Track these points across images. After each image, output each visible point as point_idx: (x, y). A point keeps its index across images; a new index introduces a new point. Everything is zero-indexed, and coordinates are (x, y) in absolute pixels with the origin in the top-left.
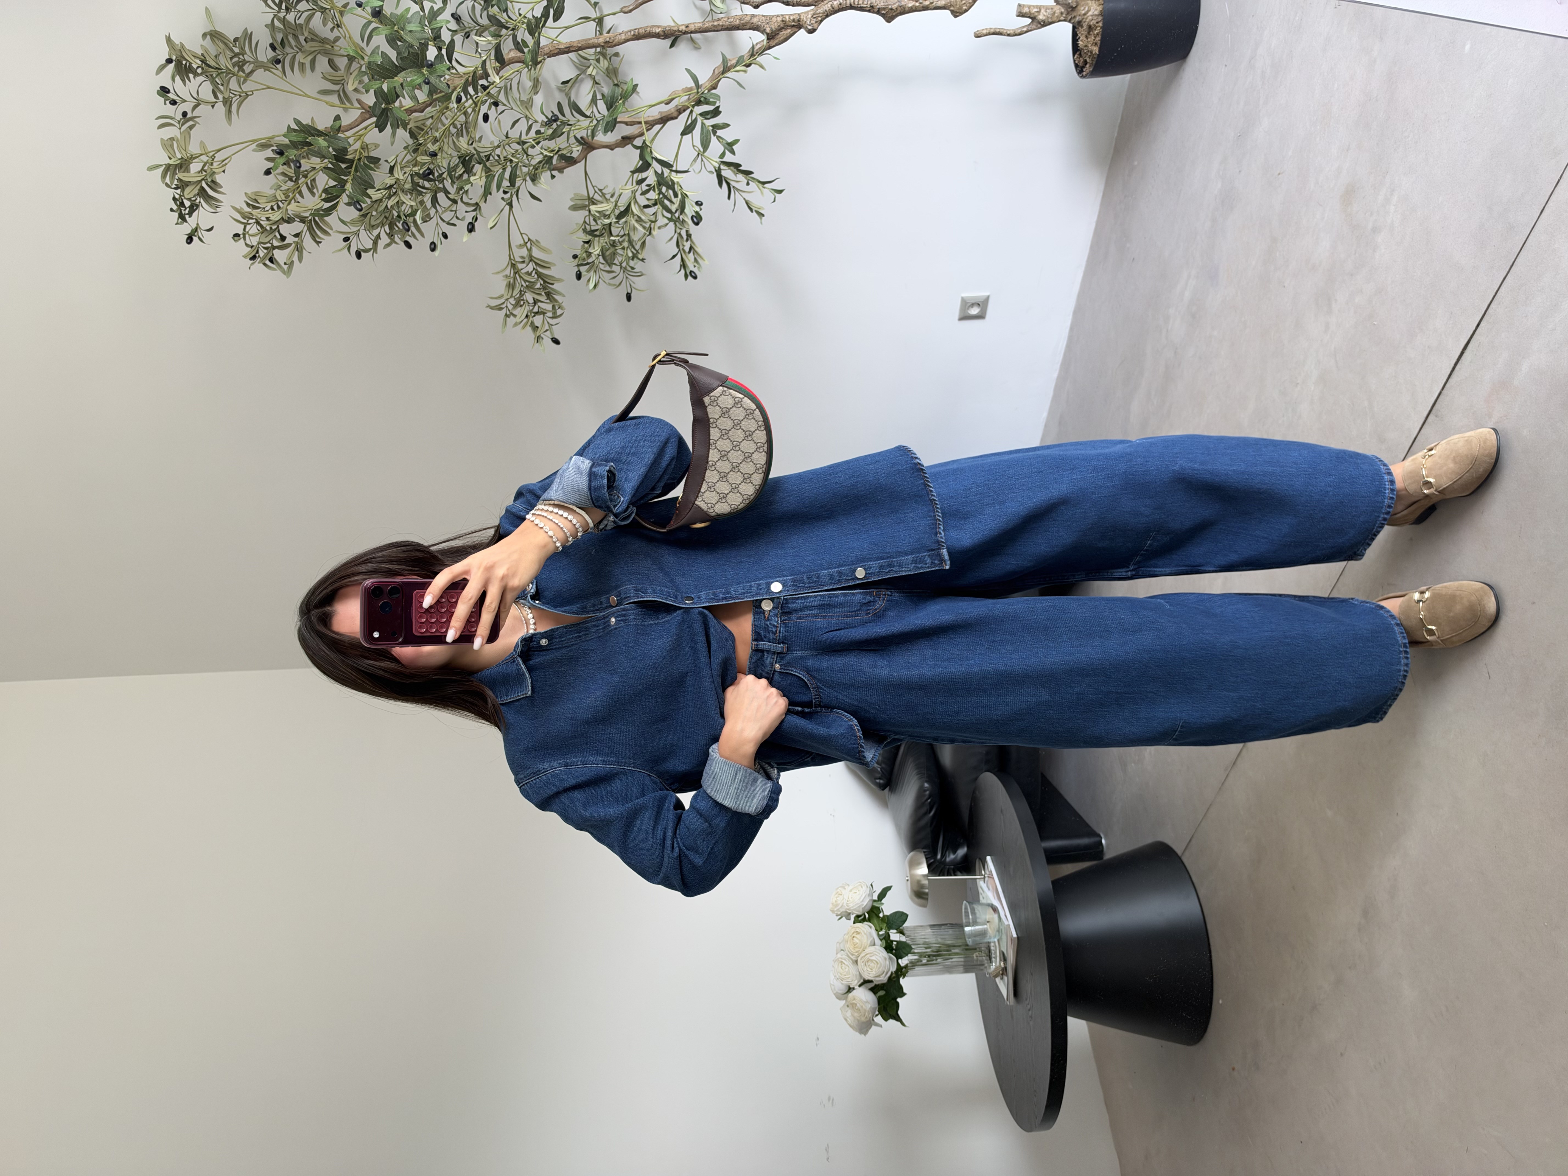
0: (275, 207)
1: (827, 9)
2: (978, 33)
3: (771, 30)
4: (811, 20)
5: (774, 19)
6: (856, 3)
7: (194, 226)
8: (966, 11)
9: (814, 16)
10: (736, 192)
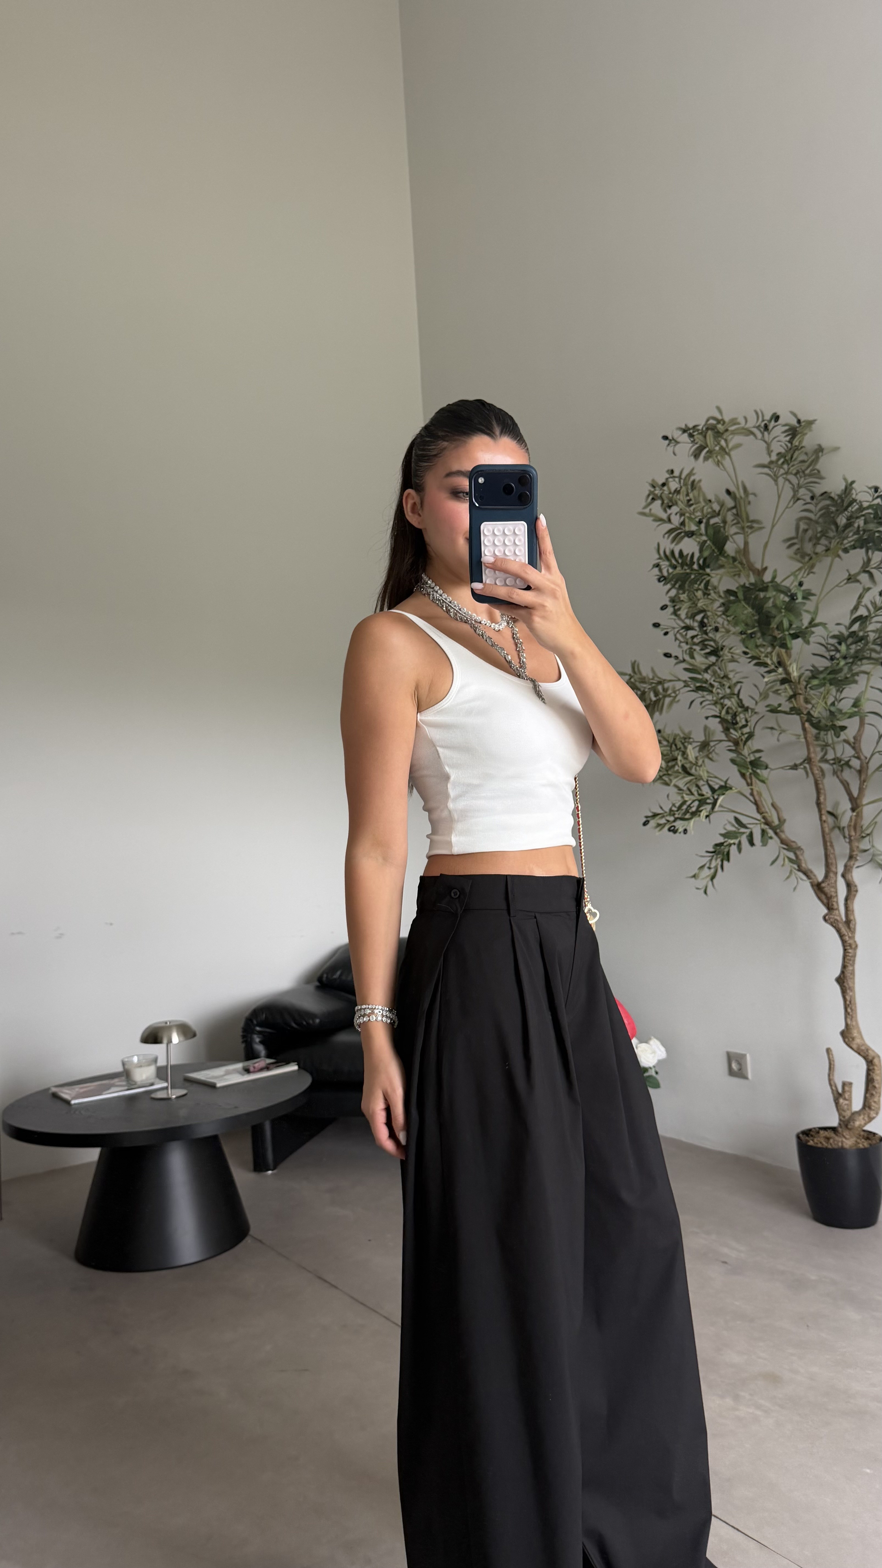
0: (691, 502)
1: (842, 931)
2: (829, 1050)
3: (824, 888)
4: (833, 918)
5: (833, 890)
6: (847, 954)
7: (679, 440)
8: (845, 1041)
9: (836, 921)
10: (710, 858)
